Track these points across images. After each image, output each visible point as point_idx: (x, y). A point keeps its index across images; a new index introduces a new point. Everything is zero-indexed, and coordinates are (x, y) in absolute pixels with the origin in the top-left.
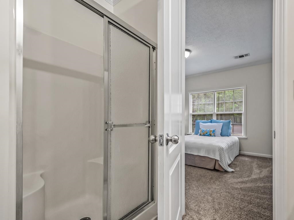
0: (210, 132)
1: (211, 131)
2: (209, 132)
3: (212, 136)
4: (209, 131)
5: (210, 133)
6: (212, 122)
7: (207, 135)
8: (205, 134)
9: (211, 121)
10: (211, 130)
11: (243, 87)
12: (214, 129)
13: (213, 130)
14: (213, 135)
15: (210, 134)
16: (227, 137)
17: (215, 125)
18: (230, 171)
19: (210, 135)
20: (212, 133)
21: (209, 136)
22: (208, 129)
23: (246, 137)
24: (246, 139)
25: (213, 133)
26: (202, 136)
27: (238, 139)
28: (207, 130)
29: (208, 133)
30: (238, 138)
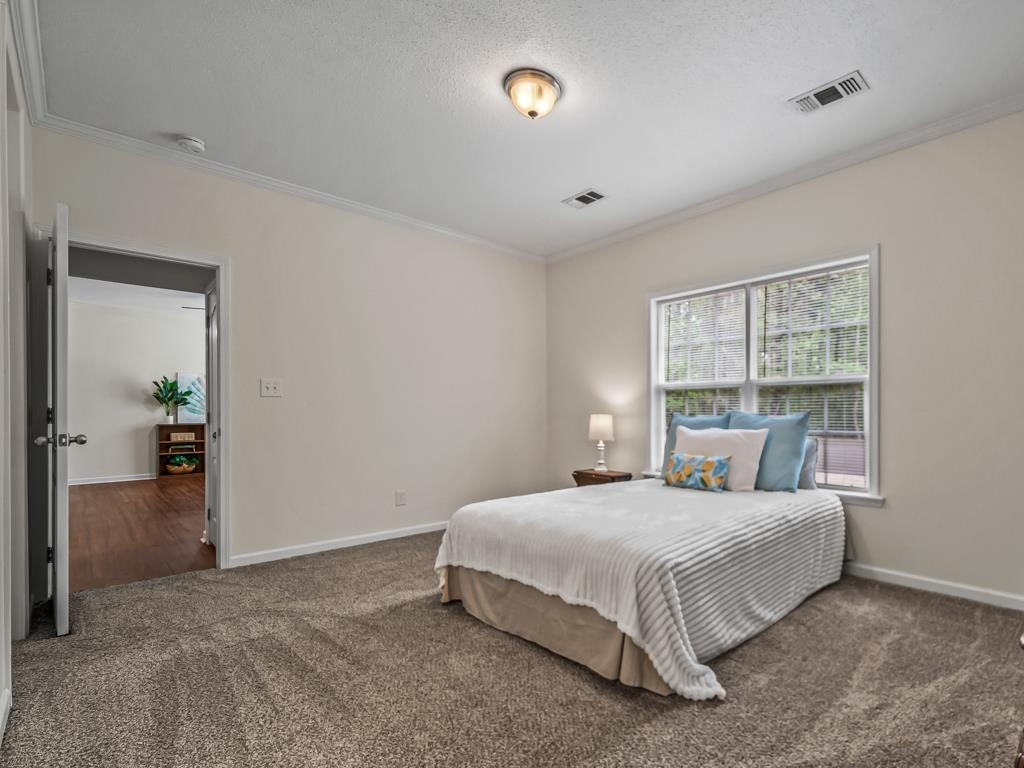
0: (704, 471)
1: (710, 464)
2: (698, 471)
3: (712, 490)
4: (700, 467)
5: (702, 474)
6: (730, 425)
7: (691, 482)
8: (684, 478)
9: (728, 418)
10: (710, 459)
11: (866, 257)
12: (722, 458)
13: (719, 462)
14: (714, 483)
15: (702, 480)
16: (787, 493)
17: (737, 436)
18: (695, 698)
19: (704, 486)
20: (710, 474)
21: (699, 489)
22: (700, 457)
23: (880, 498)
24: (883, 503)
25: (714, 474)
26: (674, 486)
27: (839, 503)
28: (693, 460)
29: (698, 475)
30: (842, 499)
